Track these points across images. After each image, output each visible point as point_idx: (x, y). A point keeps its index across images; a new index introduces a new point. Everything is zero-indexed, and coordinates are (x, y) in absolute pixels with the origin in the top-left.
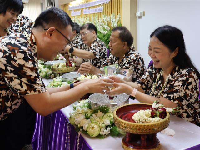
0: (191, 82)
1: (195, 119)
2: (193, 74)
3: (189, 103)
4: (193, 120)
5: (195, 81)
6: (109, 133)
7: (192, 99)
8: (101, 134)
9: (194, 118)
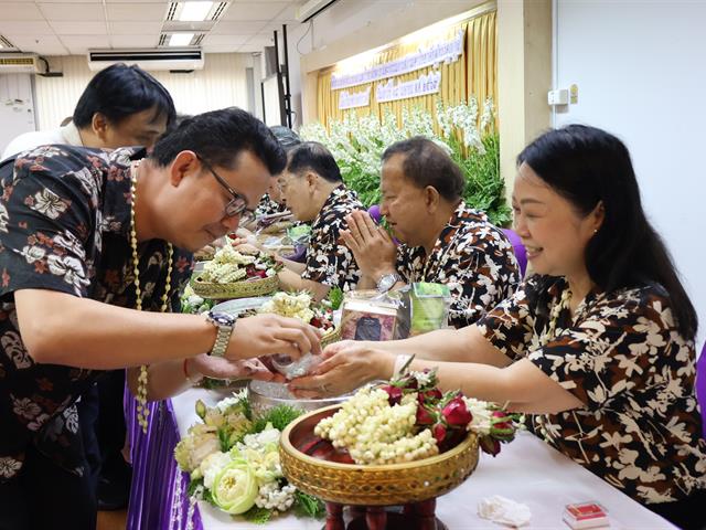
0: (646, 334)
1: (671, 476)
2: (657, 305)
3: (645, 415)
4: (663, 477)
5: (665, 334)
6: (289, 503)
7: (657, 400)
8: (260, 506)
9: (666, 470)
